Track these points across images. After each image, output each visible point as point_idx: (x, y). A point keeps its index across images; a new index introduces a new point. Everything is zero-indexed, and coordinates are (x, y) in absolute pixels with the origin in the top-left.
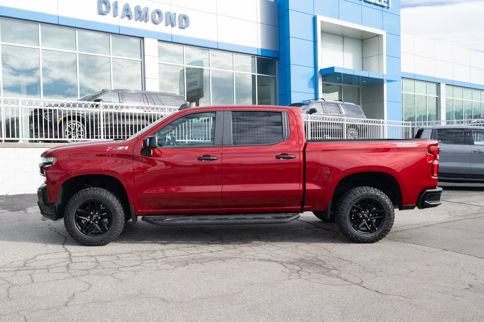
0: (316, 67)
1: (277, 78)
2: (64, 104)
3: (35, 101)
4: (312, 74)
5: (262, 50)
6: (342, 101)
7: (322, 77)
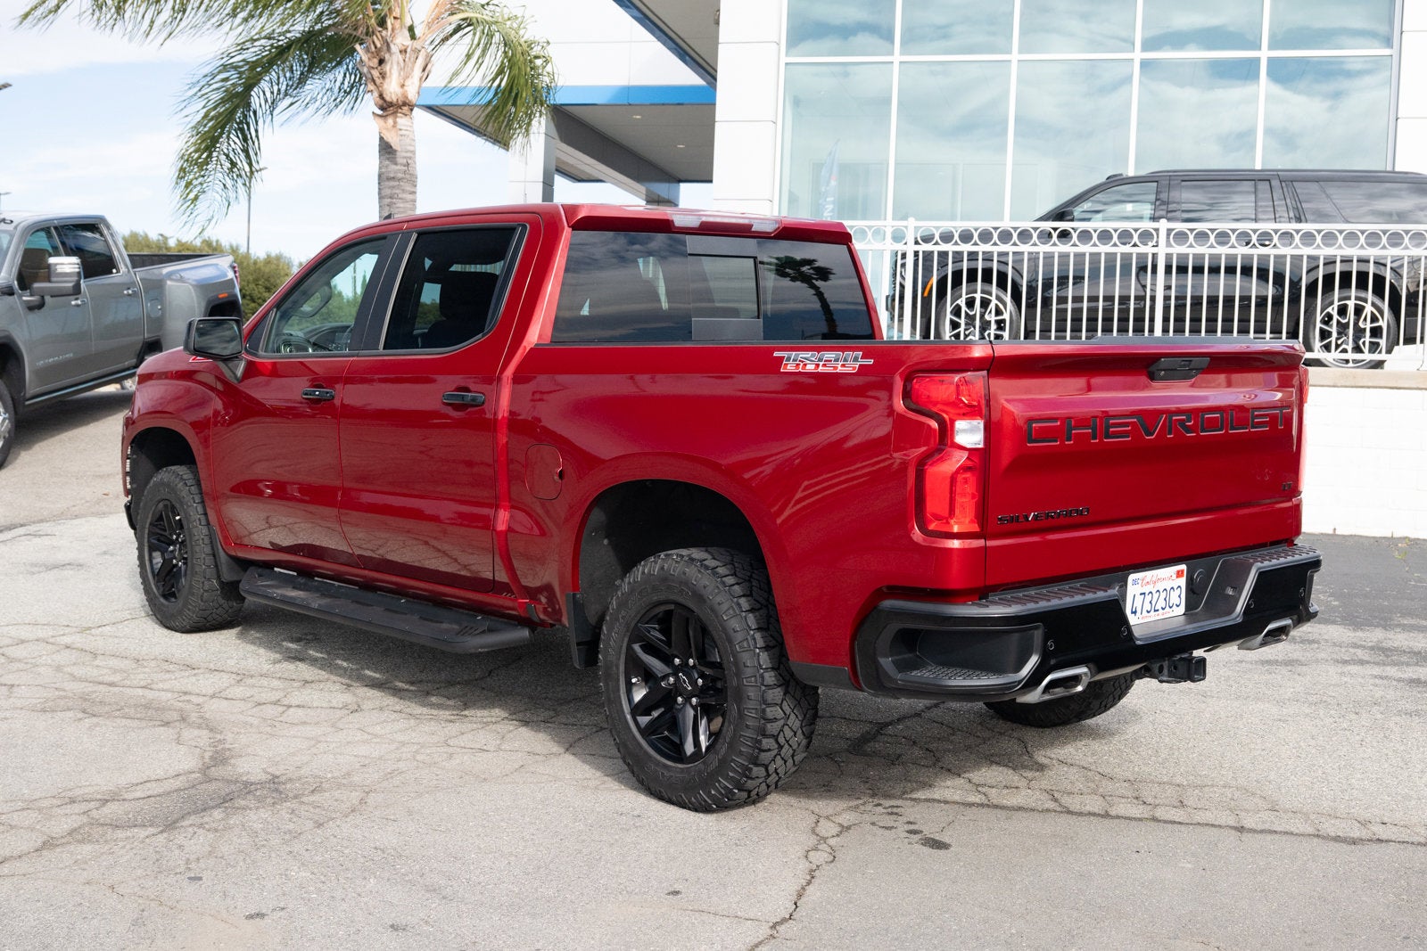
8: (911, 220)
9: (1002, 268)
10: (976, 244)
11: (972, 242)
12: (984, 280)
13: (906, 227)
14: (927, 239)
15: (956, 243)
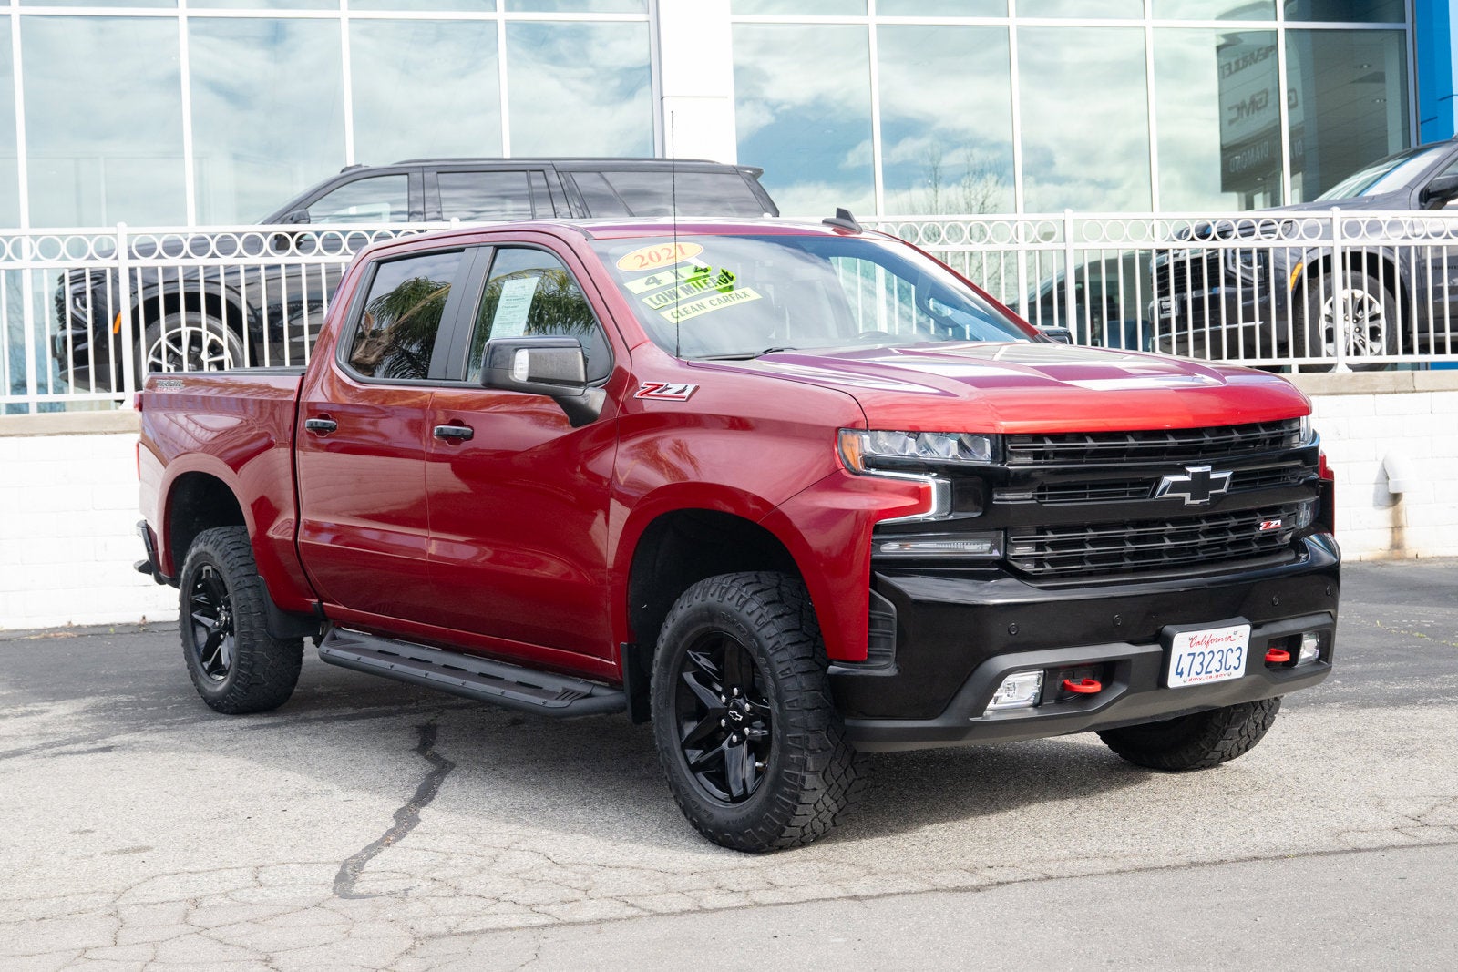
1: (1408, 33)
2: (180, 241)
3: (68, 239)
8: (122, 225)
9: (213, 289)
10: (214, 256)
11: (210, 253)
12: (188, 308)
13: (115, 235)
14: (147, 250)
15: (187, 256)
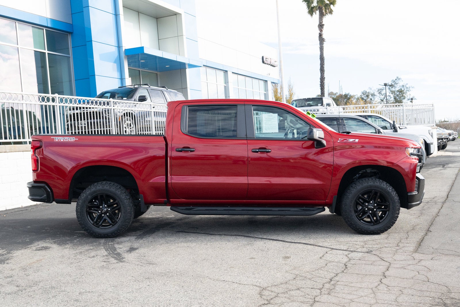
0: (119, 47)
1: (71, 58)
4: (116, 54)
5: (53, 20)
6: (166, 88)
7: (128, 59)
